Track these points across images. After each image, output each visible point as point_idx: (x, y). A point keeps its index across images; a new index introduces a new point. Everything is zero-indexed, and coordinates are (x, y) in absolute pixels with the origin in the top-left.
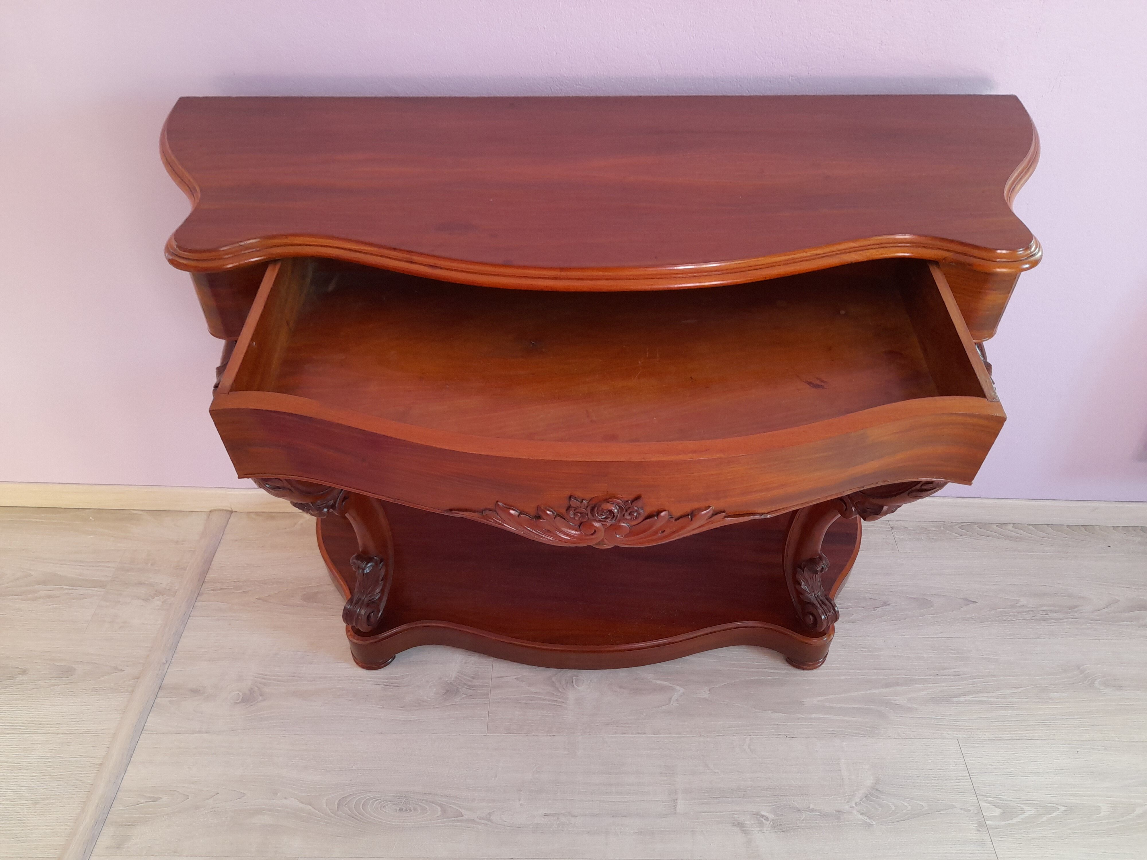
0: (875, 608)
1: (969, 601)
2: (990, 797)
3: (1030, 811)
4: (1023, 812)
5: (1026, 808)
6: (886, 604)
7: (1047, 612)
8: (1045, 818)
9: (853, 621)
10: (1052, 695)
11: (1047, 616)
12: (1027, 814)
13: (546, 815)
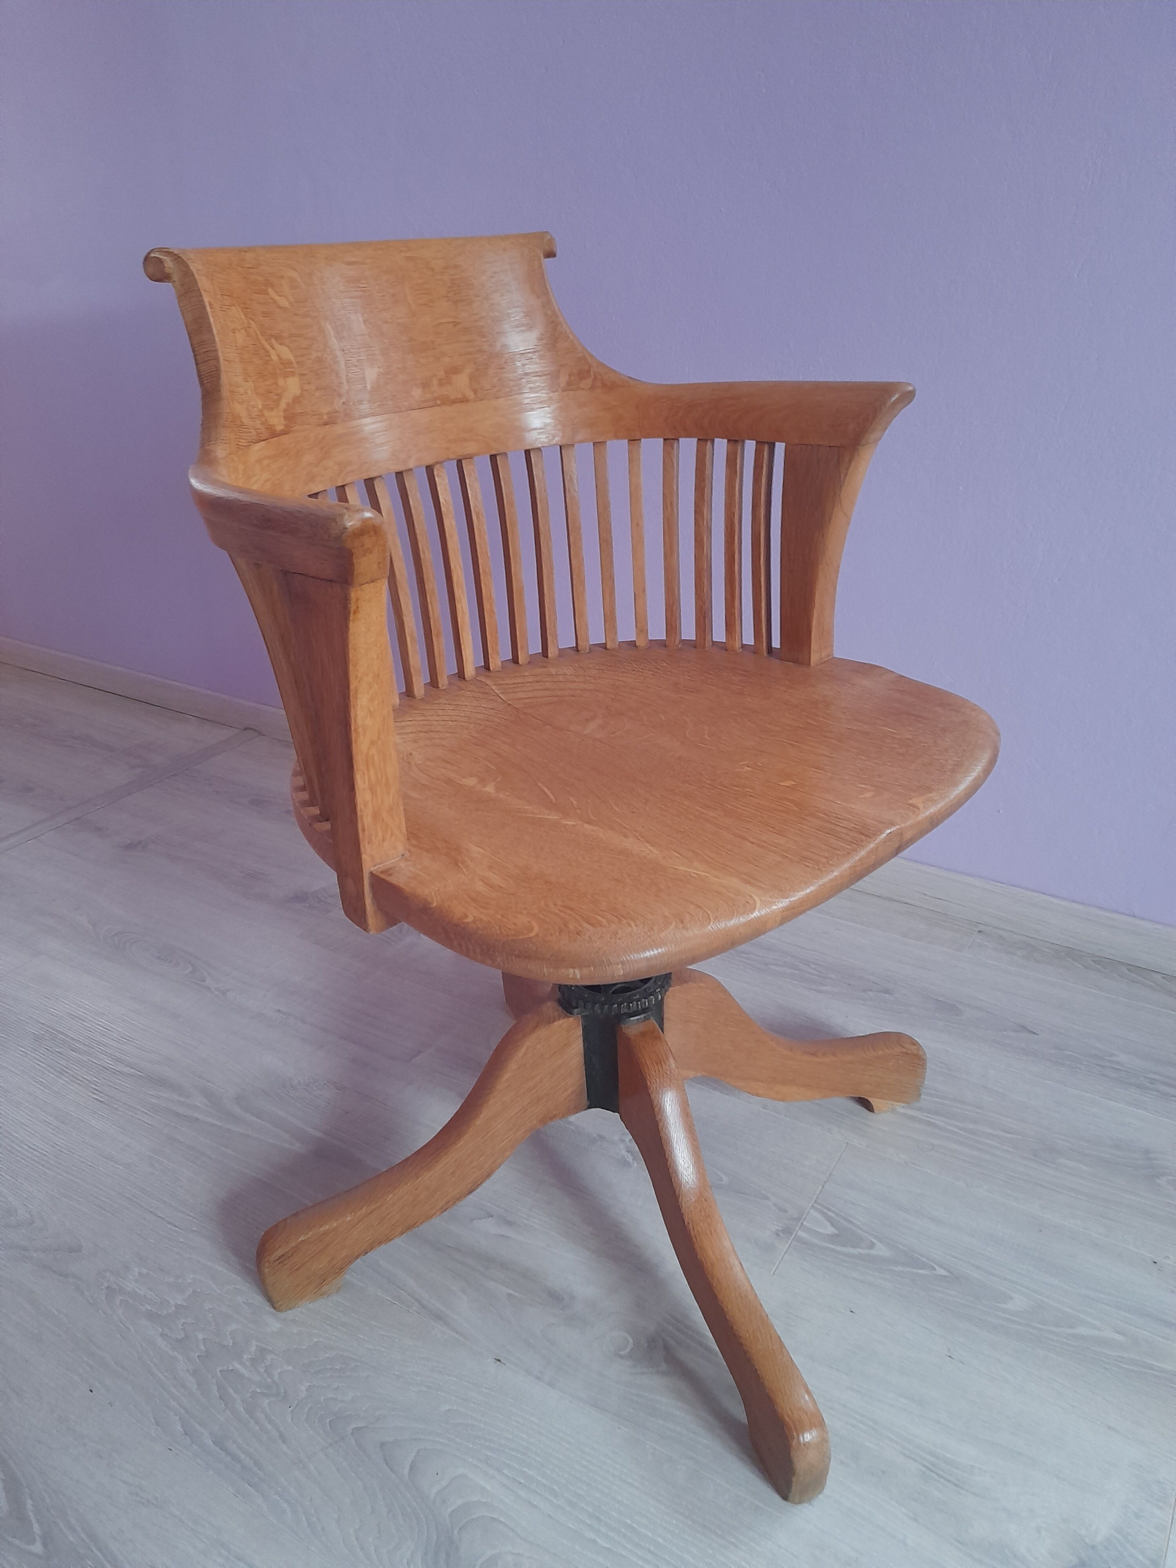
0: (864, 991)
1: (1023, 1028)
2: (832, 1211)
3: (881, 1250)
4: (872, 1246)
5: (878, 1244)
6: (887, 991)
7: (1153, 1081)
8: (899, 1268)
9: (820, 992)
10: (1062, 1161)
11: (1150, 1086)
12: (872, 1252)
13: (279, 1011)
